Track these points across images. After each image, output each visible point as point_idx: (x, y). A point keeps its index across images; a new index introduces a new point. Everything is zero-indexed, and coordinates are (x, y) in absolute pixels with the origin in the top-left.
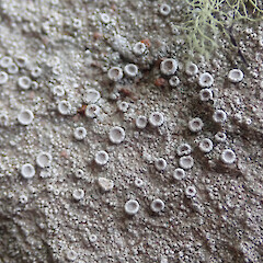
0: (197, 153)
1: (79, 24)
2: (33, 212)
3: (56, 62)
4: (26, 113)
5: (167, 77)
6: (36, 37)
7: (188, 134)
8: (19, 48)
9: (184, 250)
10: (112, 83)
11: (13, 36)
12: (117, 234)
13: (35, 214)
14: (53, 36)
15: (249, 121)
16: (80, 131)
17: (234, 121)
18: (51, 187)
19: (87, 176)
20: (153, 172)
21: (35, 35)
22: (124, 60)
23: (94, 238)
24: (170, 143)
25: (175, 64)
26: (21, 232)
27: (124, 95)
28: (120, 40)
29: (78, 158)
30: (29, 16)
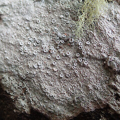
0: (78, 62)
1: (49, 30)
2: (37, 76)
3: (43, 39)
4: (35, 52)
5: (71, 43)
6: (38, 33)
7: (76, 57)
8: (34, 36)
9: (74, 86)
10: (57, 45)
11: (33, 33)
12: (58, 82)
13: (37, 77)
14: (43, 33)
15: (91, 54)
16: (49, 56)
17: (87, 54)
18: (42, 70)
19: (51, 68)
20: (67, 67)
21: (38, 32)
22: (60, 39)
23: (52, 83)
24: (72, 60)
25: (73, 40)
26: (34, 82)
27: (60, 47)
28: (59, 34)
29: (48, 63)
30: (37, 28)
